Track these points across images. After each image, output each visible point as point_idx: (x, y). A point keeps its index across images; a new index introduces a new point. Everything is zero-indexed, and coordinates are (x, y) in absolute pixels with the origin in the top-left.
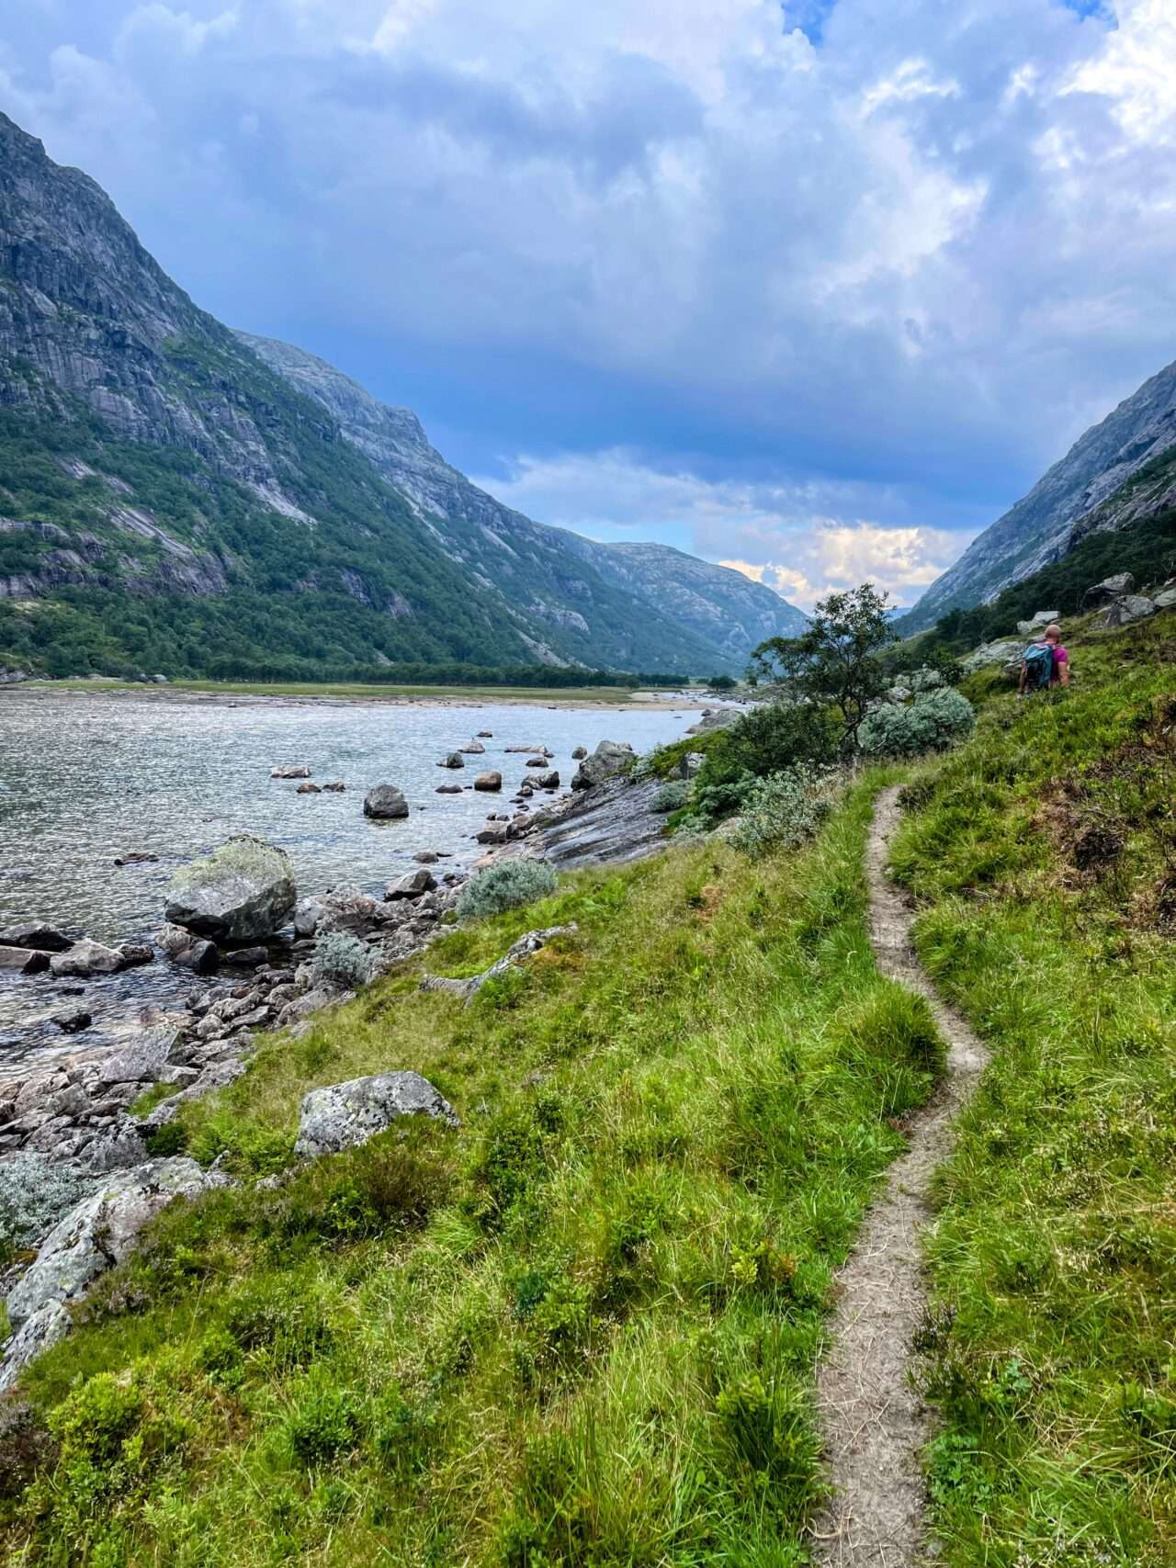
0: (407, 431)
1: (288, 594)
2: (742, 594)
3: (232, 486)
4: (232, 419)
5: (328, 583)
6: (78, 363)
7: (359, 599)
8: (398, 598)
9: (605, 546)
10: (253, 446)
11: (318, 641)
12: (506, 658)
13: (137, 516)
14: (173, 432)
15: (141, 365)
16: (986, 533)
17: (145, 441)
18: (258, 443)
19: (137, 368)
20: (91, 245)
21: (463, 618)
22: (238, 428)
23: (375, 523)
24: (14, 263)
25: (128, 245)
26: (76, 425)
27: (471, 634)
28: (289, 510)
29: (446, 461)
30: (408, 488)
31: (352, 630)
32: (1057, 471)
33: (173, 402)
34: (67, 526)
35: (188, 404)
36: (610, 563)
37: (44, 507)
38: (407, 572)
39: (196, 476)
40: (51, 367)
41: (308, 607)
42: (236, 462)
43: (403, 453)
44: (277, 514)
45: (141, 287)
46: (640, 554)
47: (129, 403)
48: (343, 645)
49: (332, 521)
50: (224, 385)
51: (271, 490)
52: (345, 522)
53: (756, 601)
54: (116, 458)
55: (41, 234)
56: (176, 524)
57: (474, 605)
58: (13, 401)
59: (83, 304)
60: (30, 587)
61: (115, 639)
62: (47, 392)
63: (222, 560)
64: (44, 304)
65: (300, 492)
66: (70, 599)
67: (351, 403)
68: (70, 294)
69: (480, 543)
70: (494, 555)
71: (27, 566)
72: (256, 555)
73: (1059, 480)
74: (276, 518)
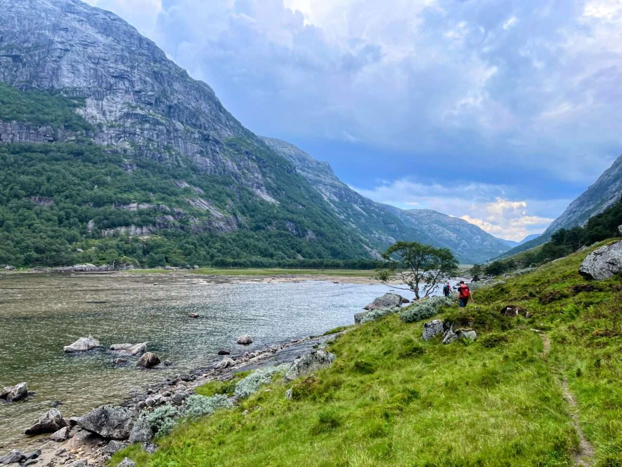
0: (326, 170)
1: (263, 231)
2: (465, 229)
3: (246, 190)
4: (249, 165)
5: (280, 227)
6: (190, 146)
7: (293, 233)
8: (310, 232)
9: (406, 211)
10: (256, 175)
11: (272, 250)
12: (356, 256)
13: (204, 202)
14: (224, 170)
15: (215, 147)
16: (576, 200)
17: (213, 174)
18: (259, 173)
19: (213, 148)
20: (200, 105)
21: (338, 239)
22: (251, 168)
23: (304, 203)
24: (169, 112)
25: (216, 105)
26: (186, 169)
27: (340, 246)
28: (268, 199)
29: (340, 180)
30: (324, 191)
31: (287, 245)
32: (608, 173)
33: (226, 159)
34: (170, 206)
35: (232, 160)
36: (408, 217)
37: (163, 199)
38: (315, 222)
39: (231, 186)
40: (180, 148)
41: (270, 236)
42: (249, 181)
43: (322, 178)
44: (263, 200)
45: (219, 120)
46: (420, 213)
47: (208, 160)
48: (283, 252)
49: (287, 203)
50: (247, 153)
51: (262, 191)
52: (292, 203)
53: (472, 232)
54: (200, 180)
55: (180, 101)
56: (219, 205)
57: (344, 235)
58: (162, 161)
59: (195, 126)
60: (151, 230)
61: (180, 251)
62: (176, 157)
63: (237, 219)
64: (179, 126)
65: (273, 192)
66: (166, 235)
67: (303, 160)
68: (189, 122)
69: (352, 211)
70: (357, 215)
71: (150, 222)
72: (252, 216)
73: (609, 176)
74: (263, 202)
